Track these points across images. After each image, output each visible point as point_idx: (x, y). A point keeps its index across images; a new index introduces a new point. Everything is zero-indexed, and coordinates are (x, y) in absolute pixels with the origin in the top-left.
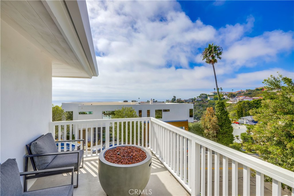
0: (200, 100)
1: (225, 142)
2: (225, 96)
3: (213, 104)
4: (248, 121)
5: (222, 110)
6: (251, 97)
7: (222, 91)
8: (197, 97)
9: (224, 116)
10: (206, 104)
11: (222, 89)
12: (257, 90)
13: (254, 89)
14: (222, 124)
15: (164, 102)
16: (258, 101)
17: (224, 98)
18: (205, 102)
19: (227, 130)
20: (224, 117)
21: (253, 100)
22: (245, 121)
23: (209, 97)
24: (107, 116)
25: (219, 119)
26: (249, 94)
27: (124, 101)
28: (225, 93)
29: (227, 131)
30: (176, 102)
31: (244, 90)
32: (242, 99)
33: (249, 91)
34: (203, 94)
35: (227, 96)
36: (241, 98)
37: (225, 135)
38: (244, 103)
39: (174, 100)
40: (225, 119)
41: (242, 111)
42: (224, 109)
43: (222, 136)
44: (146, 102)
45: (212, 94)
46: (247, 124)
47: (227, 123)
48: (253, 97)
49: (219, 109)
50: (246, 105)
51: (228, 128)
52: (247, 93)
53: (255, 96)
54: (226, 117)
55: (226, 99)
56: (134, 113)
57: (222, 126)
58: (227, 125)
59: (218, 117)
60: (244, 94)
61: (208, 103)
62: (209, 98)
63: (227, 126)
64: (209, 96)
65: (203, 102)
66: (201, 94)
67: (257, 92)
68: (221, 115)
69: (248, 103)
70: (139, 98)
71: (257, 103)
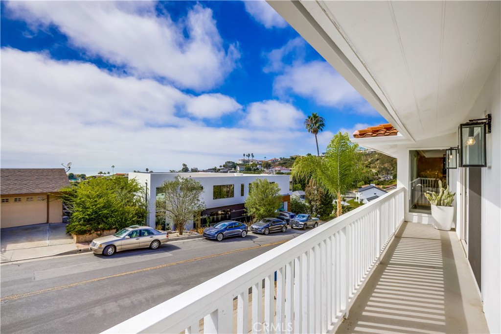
2: (258, 166)
7: (254, 159)
8: (221, 166)
11: (253, 156)
12: (292, 158)
13: (288, 157)
17: (258, 169)
23: (238, 167)
26: (284, 163)
28: (257, 161)
31: (278, 158)
32: (279, 170)
33: (284, 160)
34: (229, 162)
35: (261, 166)
36: (277, 169)
39: (185, 170)
45: (241, 162)
48: (289, 167)
55: (260, 169)
60: (279, 164)
62: (238, 169)
64: (238, 165)
66: (226, 161)
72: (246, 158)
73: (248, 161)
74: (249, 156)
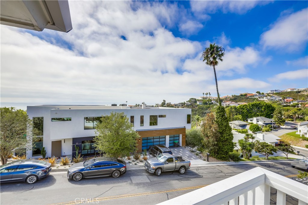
0: (190, 105)
1: (225, 151)
2: (213, 101)
3: (202, 109)
4: (235, 126)
5: (223, 116)
6: (236, 102)
7: (211, 96)
8: (187, 101)
9: (225, 122)
10: (196, 108)
11: (210, 94)
12: (242, 95)
13: (239, 95)
14: (223, 131)
15: (153, 106)
16: (243, 106)
17: (212, 103)
18: (194, 107)
19: (227, 137)
20: (225, 124)
21: (239, 105)
22: (233, 126)
24: (91, 121)
25: (219, 125)
26: (235, 99)
27: (113, 105)
29: (227, 139)
30: (165, 107)
31: (230, 95)
32: (228, 104)
33: (235, 96)
34: (192, 99)
35: (215, 101)
37: (225, 143)
38: (231, 108)
39: (163, 104)
40: (226, 126)
41: (230, 116)
42: (225, 115)
43: (223, 145)
44: (134, 106)
45: (200, 99)
46: (235, 128)
47: (227, 130)
48: (238, 102)
49: (220, 114)
50: (233, 110)
51: (228, 136)
52: (233, 98)
53: (239, 101)
54: (227, 124)
55: (214, 104)
56: (126, 120)
57: (222, 133)
58: (228, 132)
59: (218, 124)
60: (230, 99)
61: (197, 108)
62: (198, 103)
63: (227, 134)
64: (198, 100)
65: (193, 106)
66: (190, 98)
67: (241, 98)
68: (221, 121)
69: (235, 108)
70: (127, 102)
71: (243, 108)
72: (205, 96)
73: (206, 98)
74: (207, 94)
